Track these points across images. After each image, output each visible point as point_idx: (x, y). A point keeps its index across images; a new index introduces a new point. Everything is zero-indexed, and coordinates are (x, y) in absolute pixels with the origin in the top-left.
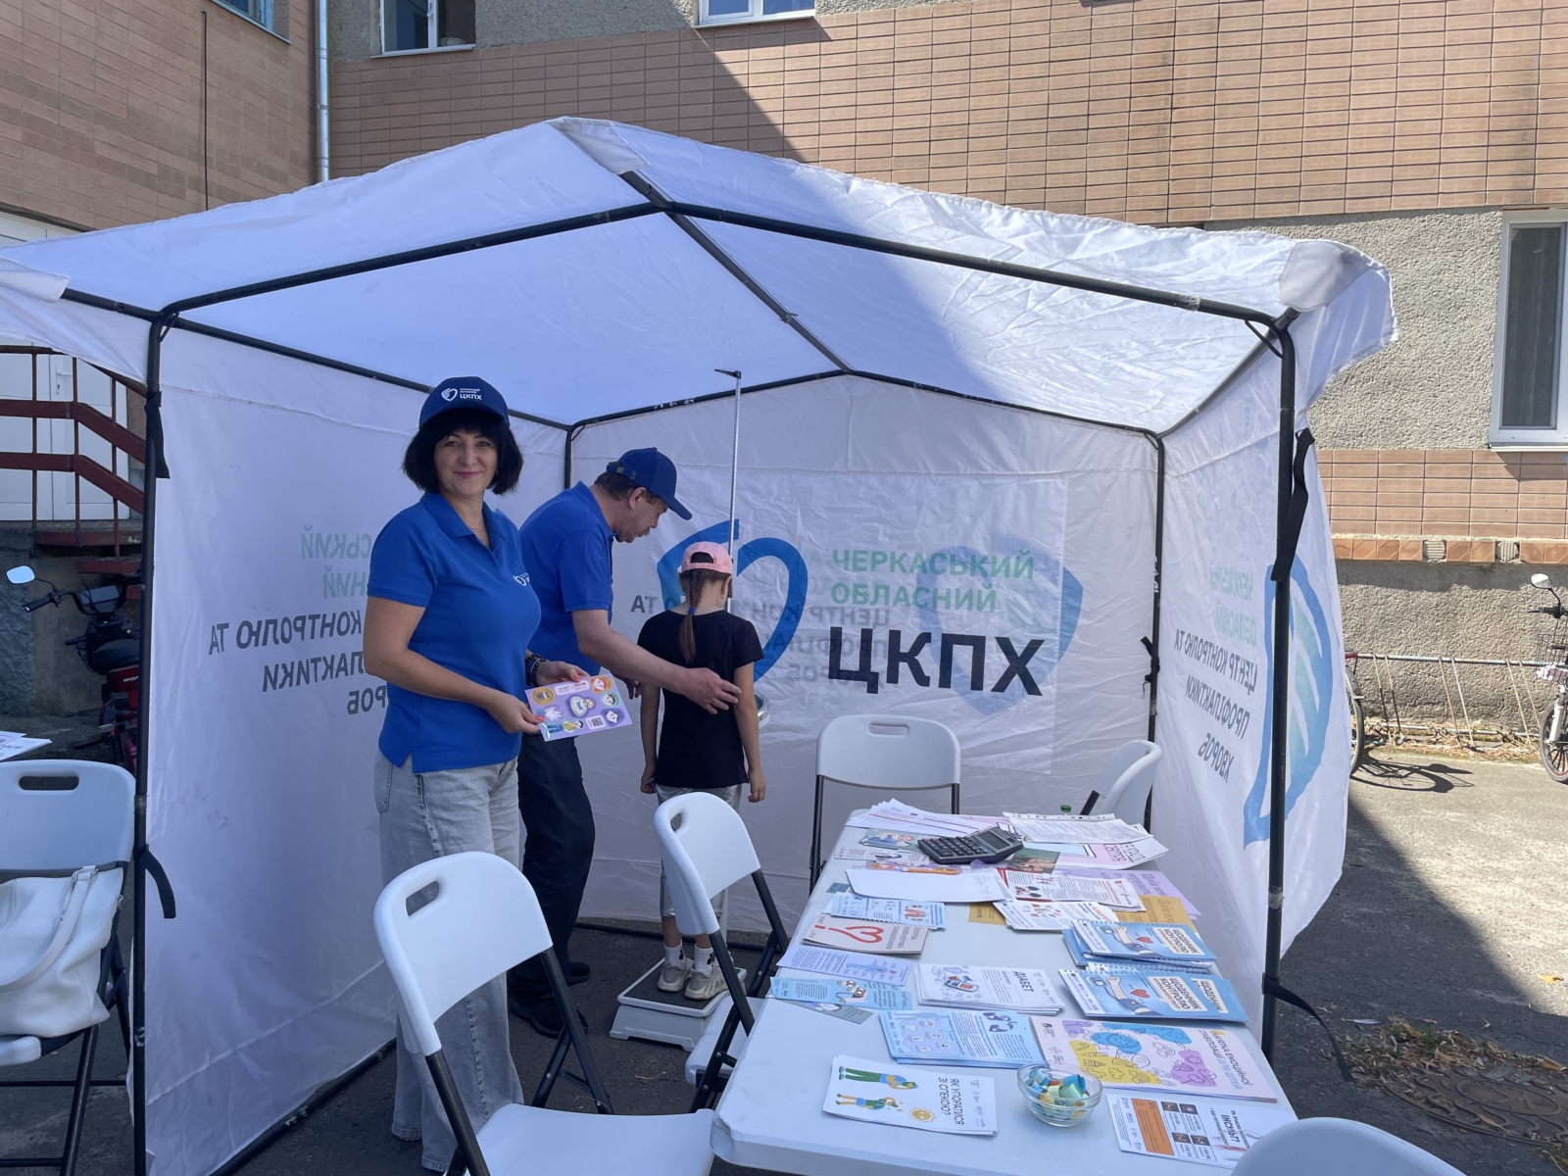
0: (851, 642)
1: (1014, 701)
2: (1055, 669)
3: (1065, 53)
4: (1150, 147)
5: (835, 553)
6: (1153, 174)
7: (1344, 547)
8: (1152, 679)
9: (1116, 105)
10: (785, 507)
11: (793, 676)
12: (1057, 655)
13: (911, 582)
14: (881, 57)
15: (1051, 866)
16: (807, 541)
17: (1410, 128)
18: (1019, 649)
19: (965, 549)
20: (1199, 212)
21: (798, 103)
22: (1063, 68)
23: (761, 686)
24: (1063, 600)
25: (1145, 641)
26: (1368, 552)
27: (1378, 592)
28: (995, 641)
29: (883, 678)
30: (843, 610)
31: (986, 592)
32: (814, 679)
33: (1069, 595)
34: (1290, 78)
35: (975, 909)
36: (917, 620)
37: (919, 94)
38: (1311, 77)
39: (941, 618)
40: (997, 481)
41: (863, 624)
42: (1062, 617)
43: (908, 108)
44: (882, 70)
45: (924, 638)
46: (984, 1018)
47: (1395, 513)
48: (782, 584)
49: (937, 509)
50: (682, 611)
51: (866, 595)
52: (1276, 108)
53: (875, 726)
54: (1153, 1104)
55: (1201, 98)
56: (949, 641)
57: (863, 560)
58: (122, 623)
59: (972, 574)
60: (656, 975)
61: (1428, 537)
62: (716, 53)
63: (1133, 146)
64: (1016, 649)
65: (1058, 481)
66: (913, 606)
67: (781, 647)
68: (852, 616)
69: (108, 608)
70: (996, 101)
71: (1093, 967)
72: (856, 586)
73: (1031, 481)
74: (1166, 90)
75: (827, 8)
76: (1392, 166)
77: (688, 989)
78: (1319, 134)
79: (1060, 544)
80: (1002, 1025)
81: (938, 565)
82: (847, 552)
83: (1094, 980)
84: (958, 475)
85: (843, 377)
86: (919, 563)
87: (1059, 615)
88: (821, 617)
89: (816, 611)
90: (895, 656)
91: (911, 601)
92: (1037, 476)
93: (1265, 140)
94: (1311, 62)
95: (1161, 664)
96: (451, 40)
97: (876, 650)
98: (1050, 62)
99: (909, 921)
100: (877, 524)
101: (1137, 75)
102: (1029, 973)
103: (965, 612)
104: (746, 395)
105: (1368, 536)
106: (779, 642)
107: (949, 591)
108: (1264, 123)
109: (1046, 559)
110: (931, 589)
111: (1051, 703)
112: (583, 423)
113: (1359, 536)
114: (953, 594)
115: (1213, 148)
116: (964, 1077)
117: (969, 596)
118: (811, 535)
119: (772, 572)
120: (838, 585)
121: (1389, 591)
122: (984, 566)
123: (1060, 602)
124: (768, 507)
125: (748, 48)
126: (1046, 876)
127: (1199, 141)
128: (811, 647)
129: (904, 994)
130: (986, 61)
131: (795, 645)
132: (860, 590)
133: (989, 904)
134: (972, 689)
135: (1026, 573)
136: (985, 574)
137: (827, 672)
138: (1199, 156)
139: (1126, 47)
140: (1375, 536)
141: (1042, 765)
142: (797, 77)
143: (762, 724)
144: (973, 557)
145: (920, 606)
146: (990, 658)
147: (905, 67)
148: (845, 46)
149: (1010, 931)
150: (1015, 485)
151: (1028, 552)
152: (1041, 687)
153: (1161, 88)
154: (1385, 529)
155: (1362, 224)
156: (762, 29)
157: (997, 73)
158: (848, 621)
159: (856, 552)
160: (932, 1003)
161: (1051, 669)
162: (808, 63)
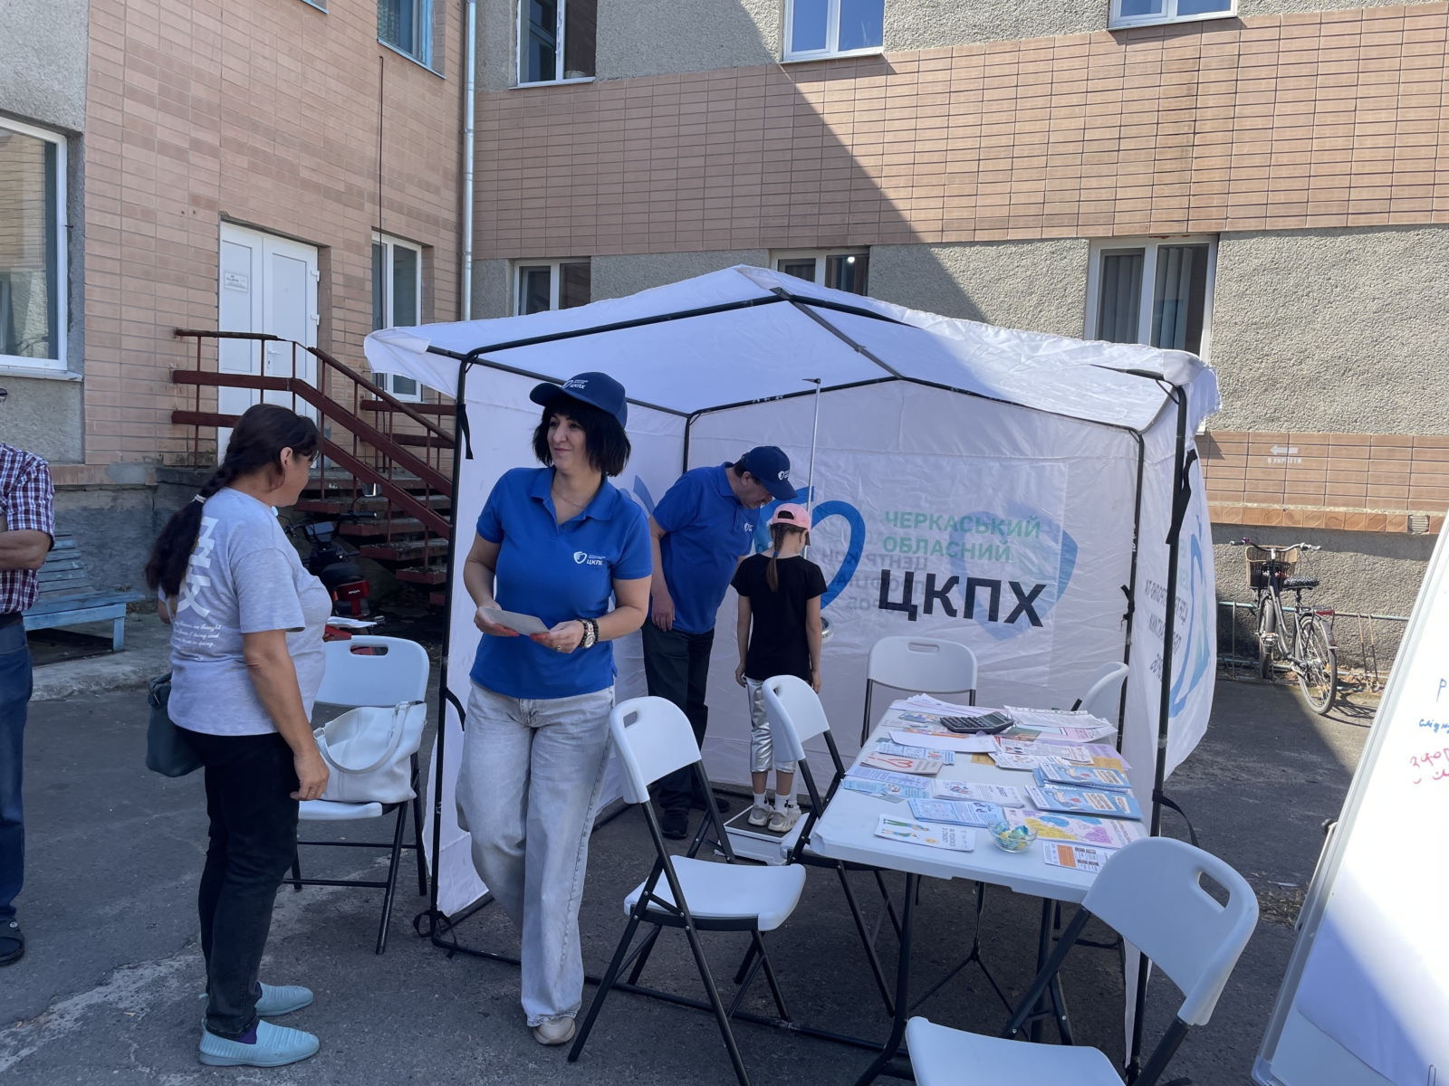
0: (897, 582)
1: (1021, 630)
2: (1054, 608)
3: (1100, 85)
4: (1174, 166)
5: (887, 513)
6: (1176, 189)
7: (1337, 519)
8: (1128, 617)
9: (1145, 130)
10: (850, 478)
11: (851, 605)
12: (1056, 597)
13: (945, 538)
14: (939, 88)
15: (1033, 738)
16: (865, 504)
17: (1408, 153)
18: (1027, 592)
19: (987, 513)
20: (1216, 224)
21: (866, 127)
22: (1099, 97)
23: (826, 612)
24: (1062, 555)
25: (1124, 588)
26: (1358, 524)
27: (1365, 559)
28: (1008, 584)
29: (921, 610)
30: (891, 556)
31: (1002, 547)
32: (868, 609)
33: (1067, 551)
34: (1302, 108)
35: (976, 757)
36: (949, 566)
37: (971, 120)
38: (1320, 107)
39: (967, 565)
40: (1014, 463)
41: (907, 568)
42: (1061, 568)
43: (960, 132)
44: (940, 99)
45: (954, 580)
46: (974, 806)
47: (1384, 490)
48: (845, 536)
49: (967, 483)
50: (768, 554)
51: (910, 547)
52: (1288, 134)
53: (913, 645)
54: (1070, 848)
55: (1220, 125)
56: (972, 584)
57: (909, 520)
58: (336, 551)
59: (992, 533)
60: (748, 814)
61: (1413, 512)
62: (798, 85)
63: (1159, 166)
64: (1024, 591)
65: (1061, 464)
66: (946, 556)
67: (843, 584)
68: (899, 561)
69: (327, 539)
70: (1038, 126)
71: (1047, 786)
72: (902, 539)
73: (1040, 464)
74: (1190, 117)
75: (893, 46)
76: (1391, 186)
77: (771, 824)
78: (1326, 157)
79: (1061, 513)
80: (983, 809)
81: (966, 526)
82: (896, 513)
83: (1047, 792)
84: (984, 457)
85: (897, 382)
86: (951, 523)
87: (1059, 566)
88: (874, 562)
89: (871, 557)
90: (930, 593)
91: (944, 552)
92: (1044, 460)
93: (1277, 161)
94: (1321, 94)
95: (1136, 606)
96: (574, 73)
97: (916, 589)
98: (1087, 92)
99: (931, 759)
100: (920, 493)
101: (1164, 104)
102: (1006, 788)
103: (986, 561)
104: (824, 394)
105: (1358, 510)
106: (842, 579)
107: (974, 545)
108: (1277, 146)
109: (1050, 523)
110: (961, 544)
111: (1049, 633)
112: (699, 412)
113: (1351, 509)
114: (977, 548)
115: (1231, 168)
116: (957, 829)
117: (989, 549)
118: (869, 499)
119: (838, 526)
120: (889, 538)
121: (1376, 559)
122: (1001, 527)
123: (1059, 557)
124: (837, 478)
125: (825, 81)
126: (1028, 743)
127: (1218, 162)
128: (866, 584)
129: (924, 793)
130: (1030, 91)
131: (854, 583)
132: (906, 542)
133: (986, 754)
134: (990, 620)
135: (1034, 533)
136: (1002, 533)
137: (878, 603)
138: (1217, 175)
139: (1156, 80)
140: (1365, 510)
141: (1042, 679)
142: (866, 105)
143: (825, 641)
144: (994, 520)
145: (951, 556)
146: (1003, 597)
147: (959, 96)
148: (908, 78)
149: (998, 769)
150: (1028, 466)
151: (1036, 517)
152: (1042, 621)
153: (1185, 115)
154: (1375, 504)
155: (1362, 236)
156: (837, 65)
157: (1040, 102)
158: (895, 565)
159: (903, 514)
160: (942, 797)
161: (1050, 607)
162: (875, 93)
